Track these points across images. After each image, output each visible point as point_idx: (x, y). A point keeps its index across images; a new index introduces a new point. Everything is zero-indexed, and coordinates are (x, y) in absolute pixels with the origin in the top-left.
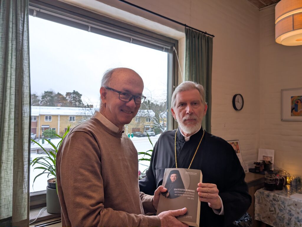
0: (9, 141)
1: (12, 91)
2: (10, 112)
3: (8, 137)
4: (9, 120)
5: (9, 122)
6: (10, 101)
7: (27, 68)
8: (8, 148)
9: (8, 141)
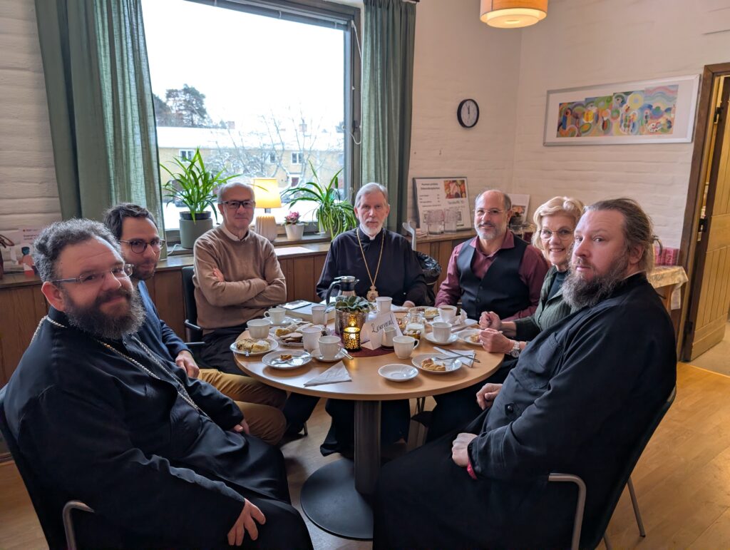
0: (136, 160)
1: (133, 101)
2: (133, 125)
3: (134, 155)
4: (133, 136)
5: (133, 138)
6: (132, 112)
7: (147, 72)
8: (136, 167)
9: (134, 159)
